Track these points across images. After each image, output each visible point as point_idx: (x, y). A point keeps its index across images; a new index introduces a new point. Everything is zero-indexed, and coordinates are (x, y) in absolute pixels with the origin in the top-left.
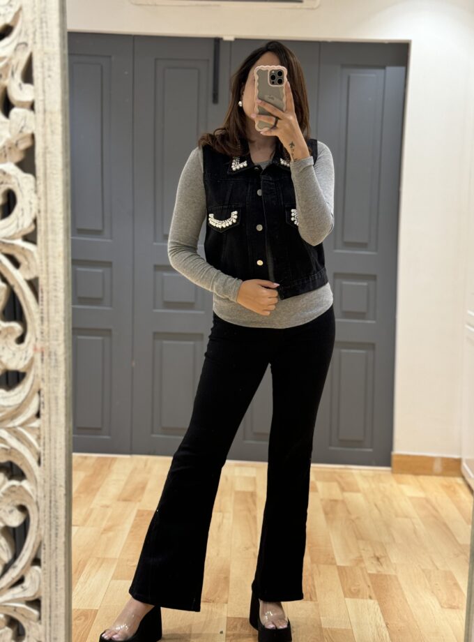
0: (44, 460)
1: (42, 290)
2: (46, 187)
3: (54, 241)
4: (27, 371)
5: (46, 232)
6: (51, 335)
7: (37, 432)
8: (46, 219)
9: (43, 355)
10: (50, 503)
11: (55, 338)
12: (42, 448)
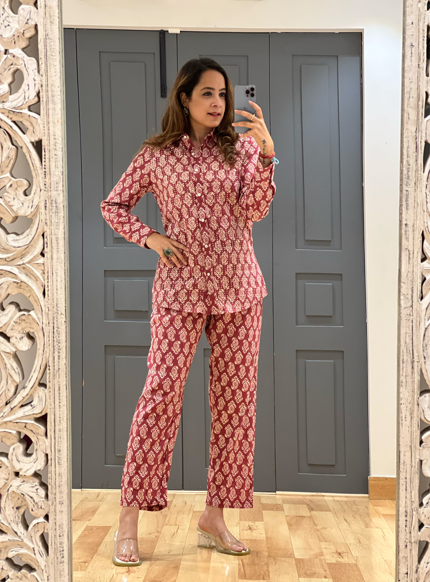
0: (48, 291)
1: (44, 149)
2: (46, 66)
3: (54, 109)
4: (33, 218)
5: (47, 102)
6: (52, 185)
7: (42, 268)
8: (47, 91)
9: (46, 204)
10: (54, 329)
11: (56, 189)
12: (46, 281)
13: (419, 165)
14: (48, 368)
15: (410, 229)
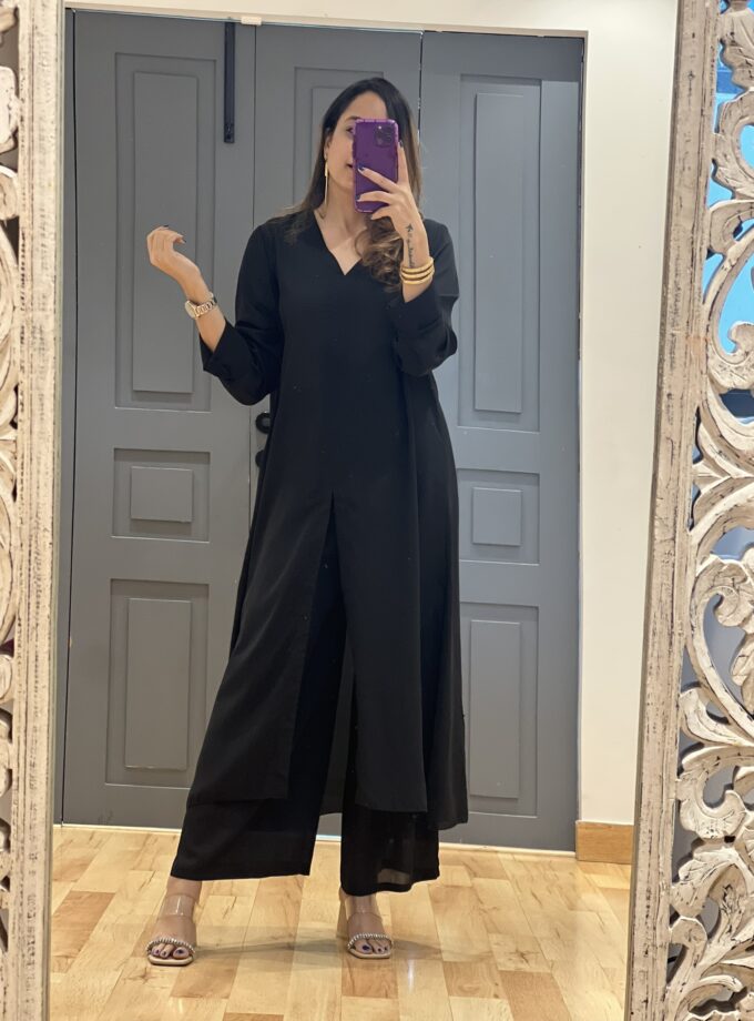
0: (22, 489)
1: (23, 234)
2: (32, 83)
3: (43, 163)
5: (31, 150)
6: (35, 300)
7: (12, 447)
8: (32, 129)
9: (23, 333)
10: (30, 555)
11: (41, 306)
12: (19, 471)
13: (696, 290)
14: (17, 622)
15: (676, 402)
